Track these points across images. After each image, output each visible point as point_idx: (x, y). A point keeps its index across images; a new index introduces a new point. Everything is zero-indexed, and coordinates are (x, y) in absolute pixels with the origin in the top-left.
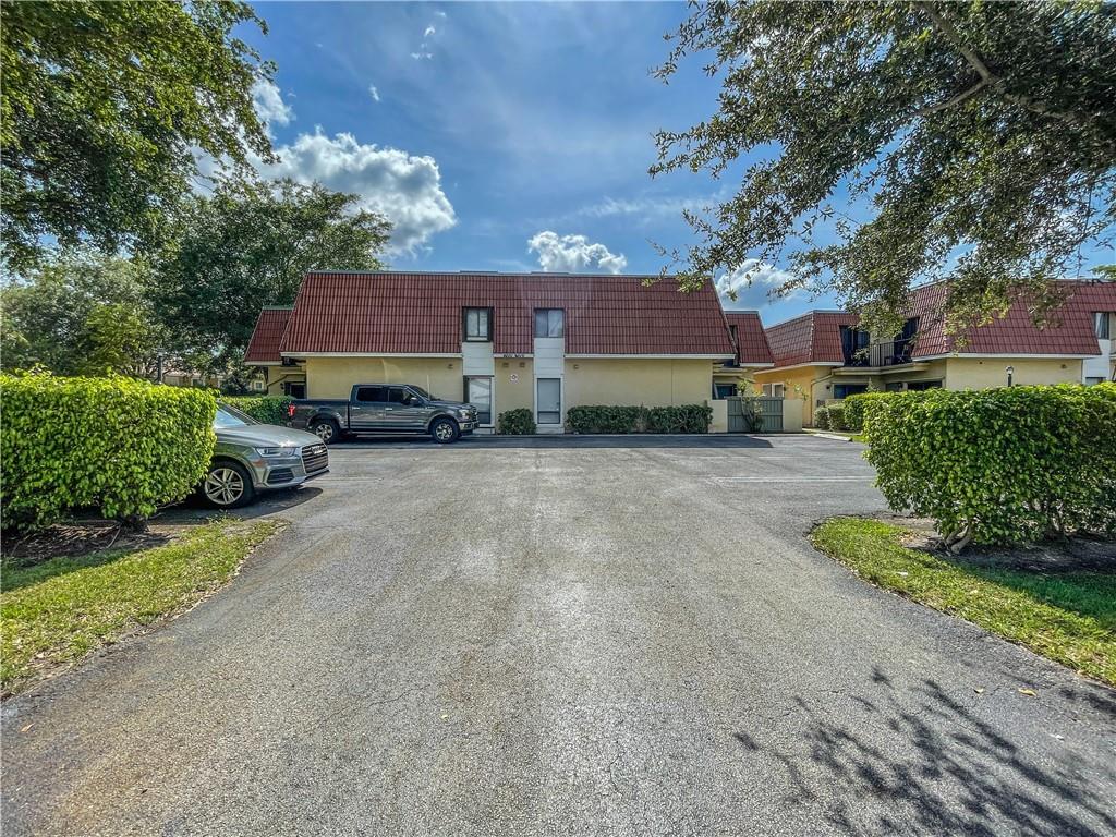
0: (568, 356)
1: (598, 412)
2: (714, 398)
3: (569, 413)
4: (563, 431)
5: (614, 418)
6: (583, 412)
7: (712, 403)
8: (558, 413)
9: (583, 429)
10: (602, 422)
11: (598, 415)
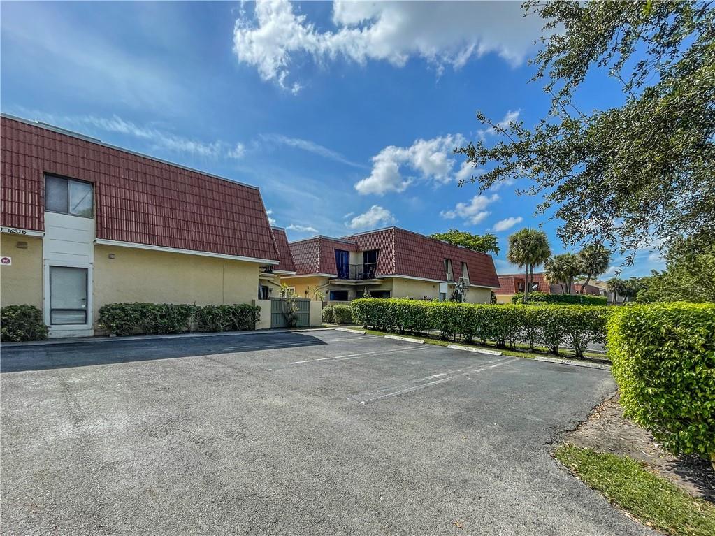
0: (100, 242)
1: (143, 311)
2: (260, 298)
3: (102, 311)
4: (91, 333)
5: (162, 317)
6: (123, 310)
7: (259, 303)
8: (85, 311)
9: (122, 331)
10: (148, 322)
11: (144, 315)
